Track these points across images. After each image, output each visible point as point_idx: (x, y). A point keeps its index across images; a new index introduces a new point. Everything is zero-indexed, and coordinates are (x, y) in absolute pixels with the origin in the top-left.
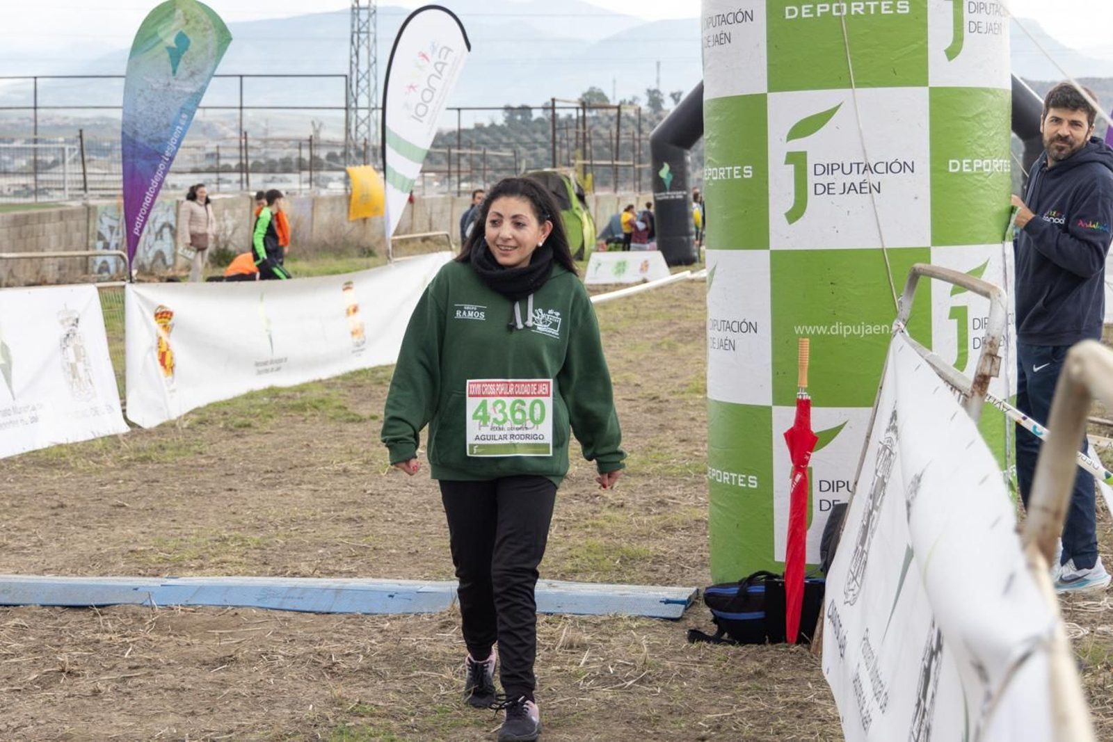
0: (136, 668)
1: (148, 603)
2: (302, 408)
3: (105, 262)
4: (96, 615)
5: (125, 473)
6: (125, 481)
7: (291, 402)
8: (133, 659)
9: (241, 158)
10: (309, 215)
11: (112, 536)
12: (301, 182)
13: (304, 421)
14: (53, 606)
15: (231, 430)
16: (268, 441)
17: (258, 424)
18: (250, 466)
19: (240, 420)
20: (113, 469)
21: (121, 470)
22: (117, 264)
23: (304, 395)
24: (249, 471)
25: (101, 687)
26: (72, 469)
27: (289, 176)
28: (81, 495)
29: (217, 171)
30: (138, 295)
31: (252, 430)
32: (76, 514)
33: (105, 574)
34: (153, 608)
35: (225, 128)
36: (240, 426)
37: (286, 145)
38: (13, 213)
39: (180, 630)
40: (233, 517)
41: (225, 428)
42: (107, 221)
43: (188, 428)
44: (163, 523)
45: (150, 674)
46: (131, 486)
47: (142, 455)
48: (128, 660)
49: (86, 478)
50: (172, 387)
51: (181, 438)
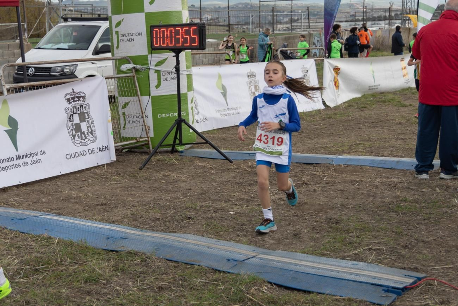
0: (328, 183)
1: (332, 163)
2: (385, 102)
3: (315, 52)
4: (314, 166)
5: (324, 122)
6: (323, 125)
7: (381, 100)
8: (327, 181)
9: (364, 16)
10: (388, 35)
11: (319, 142)
12: (385, 25)
13: (385, 106)
14: (300, 163)
15: (359, 109)
16: (373, 113)
17: (369, 107)
18: (366, 121)
19: (363, 105)
20: (319, 121)
21: (322, 121)
22: (320, 53)
23: (385, 97)
24: (366, 122)
25: (317, 189)
26: (305, 120)
27: (380, 22)
28: (308, 128)
29: (355, 21)
30: (328, 62)
31: (367, 109)
32: (307, 135)
33: (317, 154)
34: (333, 165)
35: (357, 6)
36: (363, 107)
37: (380, 11)
38: (285, 36)
39: (342, 172)
40: (360, 137)
41: (357, 108)
42: (316, 38)
43: (344, 108)
44: (336, 138)
45: (332, 185)
46: (325, 126)
47: (329, 116)
48: (325, 181)
49: (310, 123)
50: (338, 94)
51: (342, 111)
